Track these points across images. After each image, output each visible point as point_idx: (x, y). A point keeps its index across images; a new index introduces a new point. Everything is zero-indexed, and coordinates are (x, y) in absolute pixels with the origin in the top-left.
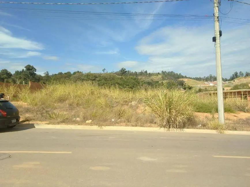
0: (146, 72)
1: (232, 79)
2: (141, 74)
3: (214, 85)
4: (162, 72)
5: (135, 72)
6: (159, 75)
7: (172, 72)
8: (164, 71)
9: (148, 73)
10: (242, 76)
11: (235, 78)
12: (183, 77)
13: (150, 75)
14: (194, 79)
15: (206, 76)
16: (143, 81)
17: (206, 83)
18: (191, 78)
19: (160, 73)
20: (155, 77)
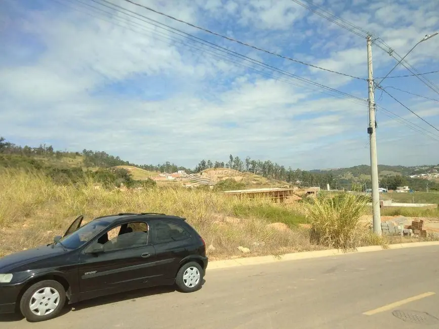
0: (50, 149)
1: (199, 170)
2: (40, 151)
3: (173, 178)
4: (85, 151)
5: (26, 147)
6: (77, 157)
7: (103, 153)
8: (88, 150)
9: (55, 150)
10: (211, 167)
11: (202, 169)
12: (123, 163)
13: (59, 155)
14: (141, 167)
15: (161, 164)
16: (49, 167)
17: (161, 175)
18: (137, 166)
19: (79, 153)
20: (71, 159)
